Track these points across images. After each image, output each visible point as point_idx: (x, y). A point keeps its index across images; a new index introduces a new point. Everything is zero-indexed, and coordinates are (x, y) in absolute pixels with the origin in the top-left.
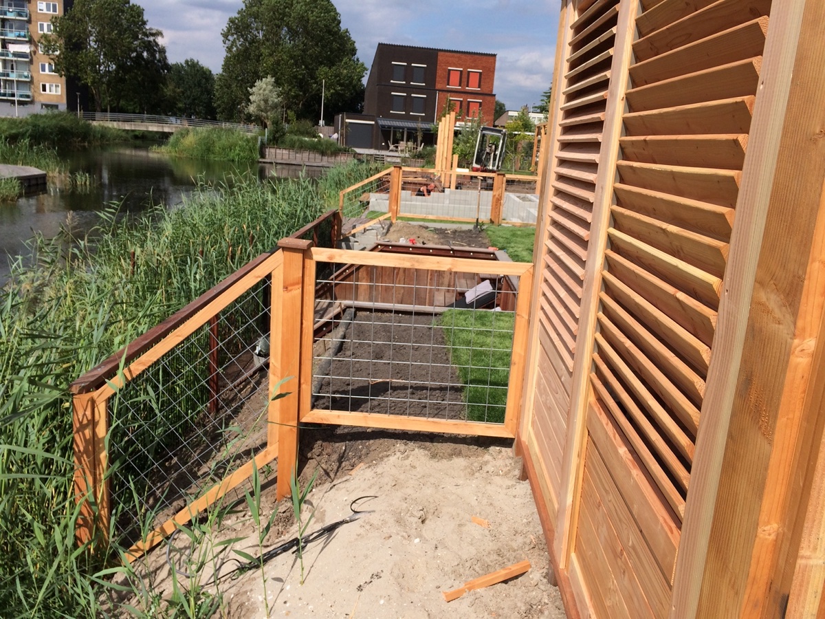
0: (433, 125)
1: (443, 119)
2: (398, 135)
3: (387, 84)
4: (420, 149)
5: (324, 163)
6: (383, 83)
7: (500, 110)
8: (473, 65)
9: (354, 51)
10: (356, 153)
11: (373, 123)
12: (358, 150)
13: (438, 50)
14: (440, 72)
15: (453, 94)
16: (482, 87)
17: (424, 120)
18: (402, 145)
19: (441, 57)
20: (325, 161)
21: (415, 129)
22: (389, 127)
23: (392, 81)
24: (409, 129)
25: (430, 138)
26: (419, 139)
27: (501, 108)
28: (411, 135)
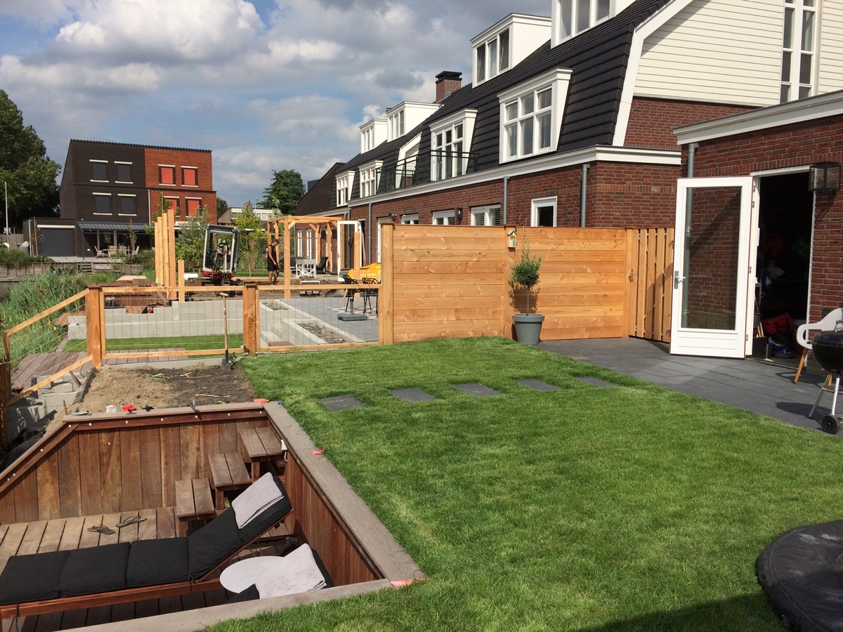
0: (147, 226)
1: (159, 218)
2: (107, 239)
3: (85, 183)
4: (135, 252)
5: (12, 277)
6: (81, 183)
7: (222, 208)
8: (187, 161)
9: (42, 150)
10: (53, 263)
11: (73, 227)
12: (56, 259)
13: (143, 146)
14: (148, 170)
15: (166, 192)
16: (199, 183)
17: (135, 220)
18: (112, 250)
19: (147, 152)
20: (13, 275)
21: (127, 232)
22: (95, 231)
23: (91, 180)
24: (118, 231)
25: (146, 240)
26: (133, 242)
27: (223, 206)
28: (123, 239)
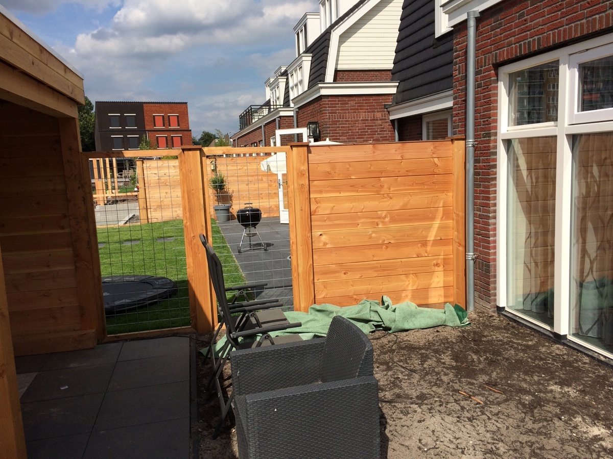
3: (107, 130)
6: (103, 130)
8: (171, 111)
13: (142, 102)
14: (146, 118)
15: (159, 132)
16: (180, 125)
18: (125, 173)
19: (145, 107)
23: (110, 128)
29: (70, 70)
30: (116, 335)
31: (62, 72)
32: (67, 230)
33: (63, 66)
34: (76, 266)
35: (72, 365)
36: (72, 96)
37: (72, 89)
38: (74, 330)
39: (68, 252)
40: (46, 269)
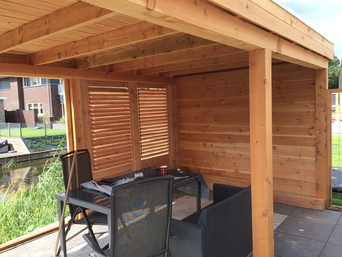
29: (326, 39)
30: (338, 206)
31: (320, 41)
32: (313, 136)
33: (321, 38)
34: (316, 158)
35: (308, 218)
36: (326, 55)
37: (326, 51)
38: (312, 197)
39: (313, 149)
40: (299, 157)
